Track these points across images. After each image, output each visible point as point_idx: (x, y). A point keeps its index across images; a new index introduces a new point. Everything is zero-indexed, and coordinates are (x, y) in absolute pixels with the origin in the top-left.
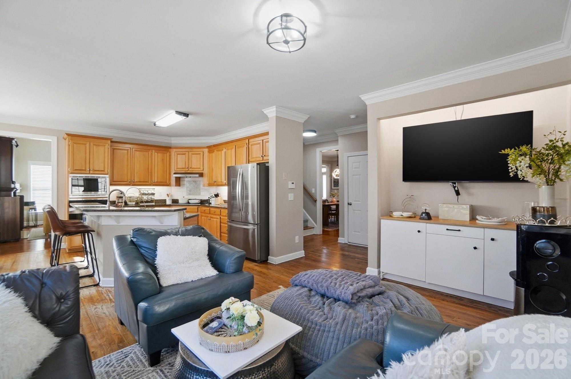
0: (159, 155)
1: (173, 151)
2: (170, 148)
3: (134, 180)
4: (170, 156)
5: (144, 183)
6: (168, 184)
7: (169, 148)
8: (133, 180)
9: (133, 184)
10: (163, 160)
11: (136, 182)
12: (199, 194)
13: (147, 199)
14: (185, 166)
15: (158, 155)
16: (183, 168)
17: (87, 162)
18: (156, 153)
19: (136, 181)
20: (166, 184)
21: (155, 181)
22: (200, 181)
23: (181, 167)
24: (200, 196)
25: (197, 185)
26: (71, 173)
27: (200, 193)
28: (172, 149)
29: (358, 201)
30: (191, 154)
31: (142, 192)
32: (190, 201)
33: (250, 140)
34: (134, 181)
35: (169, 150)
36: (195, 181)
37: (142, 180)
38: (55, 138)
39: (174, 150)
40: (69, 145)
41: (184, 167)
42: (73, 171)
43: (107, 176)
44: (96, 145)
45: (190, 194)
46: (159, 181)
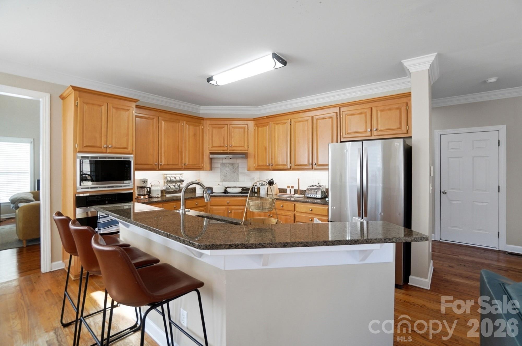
0: (191, 127)
1: (207, 124)
2: (203, 119)
3: (161, 162)
4: (203, 129)
5: (174, 167)
6: (201, 168)
7: (201, 119)
8: (159, 162)
9: (159, 168)
10: (195, 135)
11: (164, 165)
12: (237, 180)
13: (175, 188)
14: (224, 143)
15: (189, 128)
16: (221, 147)
17: (103, 135)
18: (187, 125)
19: (163, 163)
20: (198, 167)
21: (186, 164)
22: (239, 163)
23: (218, 145)
24: (238, 183)
25: (234, 168)
26: (80, 152)
27: (239, 179)
28: (205, 121)
29: (459, 189)
30: (232, 127)
31: (169, 179)
32: (229, 190)
33: (341, 108)
34: (161, 164)
35: (202, 123)
36: (232, 164)
37: (171, 163)
38: (48, 96)
39: (208, 122)
40: (76, 106)
41: (222, 145)
42: (82, 148)
43: (132, 156)
44: (117, 109)
45: (224, 180)
46: (191, 163)
